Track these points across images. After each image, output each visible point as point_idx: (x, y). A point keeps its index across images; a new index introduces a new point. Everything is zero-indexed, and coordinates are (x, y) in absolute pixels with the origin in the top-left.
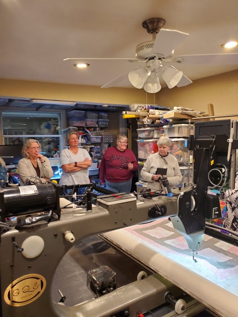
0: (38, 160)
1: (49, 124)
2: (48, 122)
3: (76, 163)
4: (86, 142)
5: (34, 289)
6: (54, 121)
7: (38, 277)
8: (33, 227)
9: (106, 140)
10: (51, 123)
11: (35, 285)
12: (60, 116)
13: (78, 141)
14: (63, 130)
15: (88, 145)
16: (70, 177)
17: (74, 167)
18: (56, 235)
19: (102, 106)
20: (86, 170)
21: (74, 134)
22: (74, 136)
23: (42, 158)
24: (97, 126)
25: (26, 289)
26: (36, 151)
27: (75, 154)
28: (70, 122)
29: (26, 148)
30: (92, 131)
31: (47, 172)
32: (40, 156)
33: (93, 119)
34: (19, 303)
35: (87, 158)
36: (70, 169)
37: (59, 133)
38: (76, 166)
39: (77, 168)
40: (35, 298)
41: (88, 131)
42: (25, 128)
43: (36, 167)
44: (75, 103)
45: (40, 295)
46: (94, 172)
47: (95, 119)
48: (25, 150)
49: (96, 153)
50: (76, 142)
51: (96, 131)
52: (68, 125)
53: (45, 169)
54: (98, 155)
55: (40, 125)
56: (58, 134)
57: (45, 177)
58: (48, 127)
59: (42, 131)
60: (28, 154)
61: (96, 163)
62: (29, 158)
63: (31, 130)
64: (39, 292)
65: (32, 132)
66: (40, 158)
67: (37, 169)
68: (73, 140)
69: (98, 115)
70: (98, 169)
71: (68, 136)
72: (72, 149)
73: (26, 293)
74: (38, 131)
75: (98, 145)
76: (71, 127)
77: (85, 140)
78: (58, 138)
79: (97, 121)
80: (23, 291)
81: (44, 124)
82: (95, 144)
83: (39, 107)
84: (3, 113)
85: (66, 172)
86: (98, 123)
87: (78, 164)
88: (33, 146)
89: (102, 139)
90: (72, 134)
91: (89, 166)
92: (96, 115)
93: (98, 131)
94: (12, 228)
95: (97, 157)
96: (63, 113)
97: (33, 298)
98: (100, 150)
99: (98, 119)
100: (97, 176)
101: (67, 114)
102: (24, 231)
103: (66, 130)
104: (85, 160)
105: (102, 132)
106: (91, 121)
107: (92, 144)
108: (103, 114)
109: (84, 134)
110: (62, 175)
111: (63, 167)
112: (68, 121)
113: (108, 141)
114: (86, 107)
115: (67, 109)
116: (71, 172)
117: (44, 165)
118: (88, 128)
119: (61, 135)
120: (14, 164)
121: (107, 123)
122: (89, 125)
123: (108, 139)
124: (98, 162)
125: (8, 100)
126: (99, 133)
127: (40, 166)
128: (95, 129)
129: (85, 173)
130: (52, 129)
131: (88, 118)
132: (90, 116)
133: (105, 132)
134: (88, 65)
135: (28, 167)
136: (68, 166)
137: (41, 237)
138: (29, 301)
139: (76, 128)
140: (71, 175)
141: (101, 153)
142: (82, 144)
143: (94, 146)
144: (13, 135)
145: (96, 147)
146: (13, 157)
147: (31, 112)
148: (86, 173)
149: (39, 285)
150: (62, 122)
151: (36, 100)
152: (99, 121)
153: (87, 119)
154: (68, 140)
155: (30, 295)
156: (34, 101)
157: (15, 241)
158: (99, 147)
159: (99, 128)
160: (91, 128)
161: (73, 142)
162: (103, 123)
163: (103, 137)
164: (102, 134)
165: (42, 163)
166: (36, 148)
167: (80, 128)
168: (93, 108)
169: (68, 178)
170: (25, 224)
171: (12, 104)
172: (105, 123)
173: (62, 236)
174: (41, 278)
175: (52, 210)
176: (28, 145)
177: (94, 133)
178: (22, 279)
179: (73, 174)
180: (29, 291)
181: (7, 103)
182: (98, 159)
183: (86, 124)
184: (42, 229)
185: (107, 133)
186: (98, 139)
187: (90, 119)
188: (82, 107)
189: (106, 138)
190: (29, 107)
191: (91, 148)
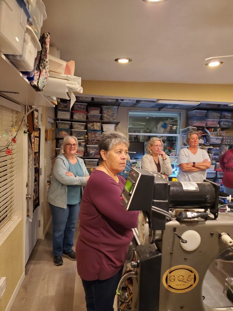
0: (160, 157)
1: (165, 124)
2: (165, 122)
3: (194, 163)
4: (205, 143)
5: (187, 280)
6: (171, 121)
7: (192, 271)
8: (191, 222)
9: (227, 142)
10: (167, 122)
11: (189, 277)
12: (180, 116)
13: (198, 141)
14: (181, 130)
15: (206, 146)
16: (187, 177)
17: (192, 167)
18: (212, 234)
19: (228, 105)
20: (204, 172)
21: (195, 133)
22: (195, 136)
23: (164, 156)
24: (218, 126)
25: (181, 278)
26: (159, 149)
27: (194, 155)
28: (190, 122)
29: (150, 145)
30: (212, 131)
31: (167, 169)
32: (162, 153)
33: (215, 119)
34: (174, 289)
35: (206, 160)
36: (187, 169)
37: (178, 132)
38: (194, 166)
39: (195, 168)
40: (187, 289)
41: (208, 131)
42: (143, 127)
43: (157, 163)
44: (199, 103)
45: (193, 288)
46: (210, 175)
47: (217, 119)
48: (148, 147)
49: (215, 155)
50: (196, 142)
51: (217, 131)
52: (187, 125)
53: (165, 166)
54: (217, 157)
55: (157, 124)
56: (176, 133)
57: (164, 174)
58: (165, 126)
59: (159, 130)
60: (151, 151)
61: (214, 166)
62: (151, 155)
63: (148, 129)
64: (192, 285)
65: (148, 131)
66: (162, 155)
67: (158, 166)
68: (193, 140)
69: (221, 115)
70: (215, 172)
71: (189, 135)
72: (191, 150)
73: (181, 282)
74: (155, 130)
75: (217, 147)
76: (190, 127)
77: (203, 140)
78: (175, 137)
79: (219, 121)
80: (178, 279)
81: (161, 123)
82: (214, 145)
83: (161, 107)
84: (130, 113)
85: (183, 171)
86: (219, 123)
87: (196, 164)
88: (156, 144)
89: (222, 140)
90: (193, 134)
91: (208, 168)
92: (219, 115)
93: (219, 131)
94: (173, 219)
95: (215, 159)
96: (184, 113)
97: (186, 289)
98: (218, 152)
99: (220, 119)
100: (213, 180)
101: (187, 114)
102: (183, 224)
103: (185, 130)
104: (204, 161)
105: (224, 133)
106: (212, 121)
107: (211, 145)
108: (226, 114)
109: (203, 135)
110: (179, 173)
111: (180, 166)
112: (188, 120)
113: (229, 143)
114: (208, 107)
115: (189, 109)
116: (188, 172)
117: (165, 162)
118: (208, 128)
119: (179, 135)
120: (135, 159)
121: (230, 124)
122: (210, 125)
123: (229, 140)
124: (216, 165)
125: (136, 101)
126: (220, 134)
127: (161, 163)
128: (215, 129)
129: (202, 175)
130: (168, 128)
131: (210, 117)
132: (211, 116)
133: (227, 132)
134: (222, 63)
135: (150, 162)
136: (185, 165)
137: (199, 233)
138: (183, 290)
139: (196, 128)
140: (188, 175)
141: (220, 155)
142: (200, 145)
143: (212, 148)
144: (132, 132)
145: (215, 149)
146: (135, 153)
147: (153, 112)
148: (204, 174)
149: (192, 278)
150: (181, 122)
151: (162, 101)
152: (221, 121)
153: (208, 118)
154: (188, 140)
155: (184, 285)
156: (160, 102)
157: (176, 232)
158: (218, 148)
159: (220, 129)
160: (211, 128)
161: (192, 142)
162: (225, 123)
163: (224, 138)
164: (223, 135)
165: (163, 160)
166: (159, 146)
167: (199, 128)
168: (216, 107)
169: (184, 177)
170: (187, 218)
171: (139, 105)
172: (227, 123)
173: (218, 237)
174: (195, 272)
175: (209, 208)
176: (151, 143)
177: (214, 134)
178: (178, 268)
179: (190, 174)
180: (183, 281)
181: (134, 104)
182: (217, 161)
183: (206, 124)
184: (199, 226)
185: (228, 134)
186: (219, 140)
187: (211, 118)
188: (205, 106)
189: (227, 139)
190: (153, 107)
191: (209, 149)
